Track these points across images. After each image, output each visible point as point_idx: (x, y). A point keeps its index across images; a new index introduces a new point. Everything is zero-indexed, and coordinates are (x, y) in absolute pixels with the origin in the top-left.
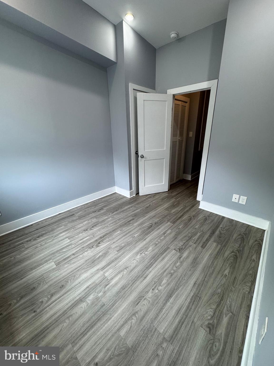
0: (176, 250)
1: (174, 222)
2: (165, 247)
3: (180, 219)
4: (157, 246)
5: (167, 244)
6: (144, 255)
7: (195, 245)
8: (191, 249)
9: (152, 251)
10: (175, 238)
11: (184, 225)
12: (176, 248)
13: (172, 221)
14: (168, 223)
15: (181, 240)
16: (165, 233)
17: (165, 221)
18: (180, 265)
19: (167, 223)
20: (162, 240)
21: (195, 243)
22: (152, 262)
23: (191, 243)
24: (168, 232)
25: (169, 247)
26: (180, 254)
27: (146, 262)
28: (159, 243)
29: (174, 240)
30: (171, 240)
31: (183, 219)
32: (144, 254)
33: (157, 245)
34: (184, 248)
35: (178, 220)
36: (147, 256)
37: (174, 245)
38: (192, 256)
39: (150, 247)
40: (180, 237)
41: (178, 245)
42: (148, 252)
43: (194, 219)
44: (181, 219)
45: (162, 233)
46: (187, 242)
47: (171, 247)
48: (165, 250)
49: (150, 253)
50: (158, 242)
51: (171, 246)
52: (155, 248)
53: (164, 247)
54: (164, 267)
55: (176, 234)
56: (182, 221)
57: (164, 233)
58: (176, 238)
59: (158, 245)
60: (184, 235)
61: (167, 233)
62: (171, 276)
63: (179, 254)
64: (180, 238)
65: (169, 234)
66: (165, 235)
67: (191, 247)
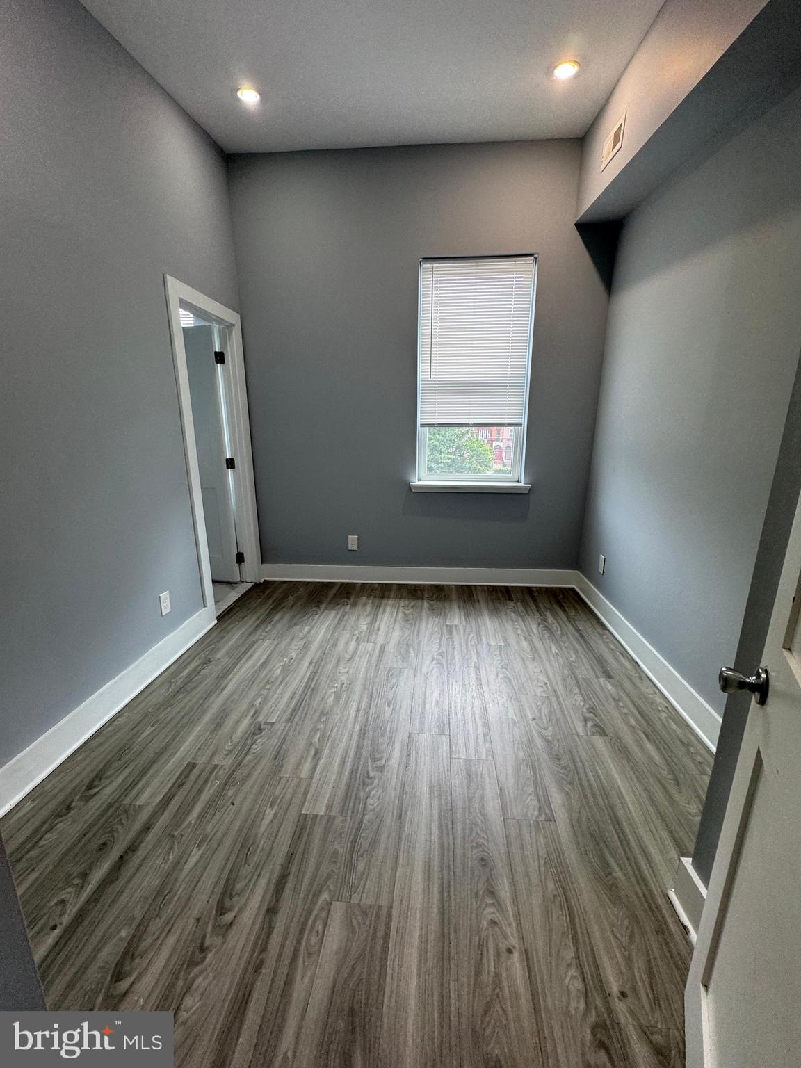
0: (268, 723)
1: (304, 825)
3: (278, 869)
4: (319, 711)
5: (298, 727)
6: (336, 685)
7: (216, 761)
8: (229, 746)
9: (323, 698)
10: (279, 756)
11: (256, 835)
12: (269, 730)
13: (313, 824)
14: (324, 808)
15: (259, 758)
16: (317, 757)
17: (343, 810)
18: (255, 701)
19: (329, 808)
20: (315, 730)
21: (216, 766)
22: (312, 682)
23: (228, 763)
24: (307, 765)
25: (290, 724)
26: (257, 720)
27: (324, 679)
28: (319, 721)
30: (288, 742)
31: (263, 882)
33: (321, 715)
34: (247, 739)
35: (290, 857)
36: (328, 686)
37: (279, 734)
38: (226, 730)
39: (332, 702)
40: (265, 764)
41: (266, 738)
42: (332, 693)
43: (198, 920)
45: (326, 753)
46: (239, 761)
47: (283, 725)
48: (295, 712)
49: (326, 694)
50: (322, 720)
51: (285, 727)
52: (322, 707)
53: (301, 717)
54: (286, 685)
55: (280, 771)
56: (268, 856)
57: (317, 753)
58: (275, 759)
59: (318, 714)
60: (250, 782)
61: (310, 759)
62: (268, 681)
63: (260, 719)
64: (262, 764)
65: (301, 760)
66: (312, 752)
67: (226, 752)
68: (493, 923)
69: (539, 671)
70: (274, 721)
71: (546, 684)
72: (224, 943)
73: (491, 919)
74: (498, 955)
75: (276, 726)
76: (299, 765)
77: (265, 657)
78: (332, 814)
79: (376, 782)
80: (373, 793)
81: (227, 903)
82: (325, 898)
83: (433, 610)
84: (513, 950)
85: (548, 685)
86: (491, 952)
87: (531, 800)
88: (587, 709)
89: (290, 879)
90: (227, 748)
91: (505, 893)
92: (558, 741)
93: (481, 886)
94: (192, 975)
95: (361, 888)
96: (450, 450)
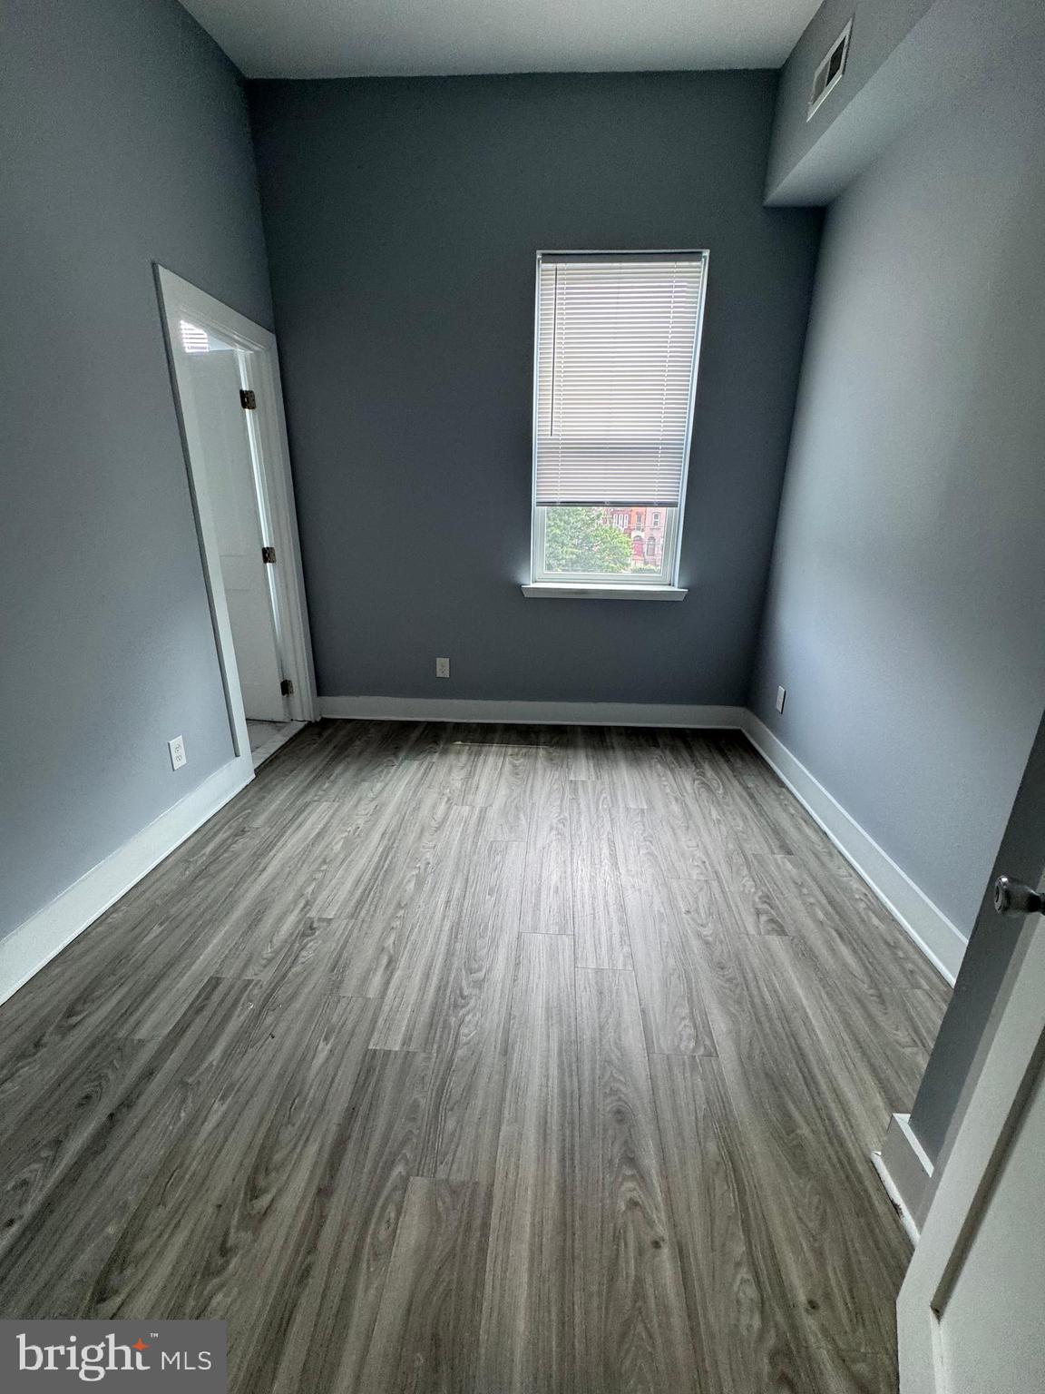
0: (324, 920)
1: (371, 1065)
2: (368, 911)
4: (395, 902)
5: (365, 926)
6: (418, 865)
7: (249, 975)
8: (268, 952)
9: (400, 884)
10: (338, 966)
12: (325, 929)
13: (384, 1065)
15: (310, 969)
16: (390, 968)
17: (426, 1044)
18: (305, 888)
19: (407, 1041)
20: (388, 930)
21: (250, 982)
22: (385, 861)
23: (267, 976)
24: (377, 980)
25: (353, 920)
26: (308, 915)
27: (401, 857)
28: (394, 916)
29: (340, 955)
30: (350, 947)
31: (312, 1149)
32: (419, 868)
33: (397, 907)
34: (294, 942)
35: (351, 1112)
36: (408, 867)
37: (338, 934)
38: (265, 930)
39: (412, 889)
40: (319, 978)
41: (320, 942)
42: (413, 876)
43: (219, 1207)
44: (330, 1140)
45: (403, 962)
46: (281, 974)
47: (346, 922)
48: (361, 904)
49: (404, 877)
50: (398, 915)
51: (347, 924)
52: (398, 896)
54: (350, 864)
55: (339, 988)
56: (320, 1113)
57: (391, 962)
58: (333, 971)
59: (393, 907)
60: (297, 1005)
61: (381, 971)
62: (325, 860)
63: (313, 914)
64: (314, 978)
65: (368, 972)
66: (385, 961)
67: (264, 962)
68: (633, 1204)
69: (695, 845)
70: (331, 917)
71: (704, 862)
72: (255, 1241)
73: (630, 1199)
74: (640, 1252)
75: (334, 925)
76: (365, 979)
77: (321, 826)
78: (412, 1049)
79: (472, 1002)
80: (467, 1019)
81: (262, 1183)
82: (400, 1172)
83: (552, 760)
84: (662, 1244)
85: (707, 863)
86: (632, 1245)
87: (685, 1026)
88: (760, 898)
89: (351, 1146)
90: (265, 956)
91: (650, 1162)
92: (721, 942)
93: (616, 1151)
94: (209, 1288)
95: (449, 1157)
96: (575, 541)
